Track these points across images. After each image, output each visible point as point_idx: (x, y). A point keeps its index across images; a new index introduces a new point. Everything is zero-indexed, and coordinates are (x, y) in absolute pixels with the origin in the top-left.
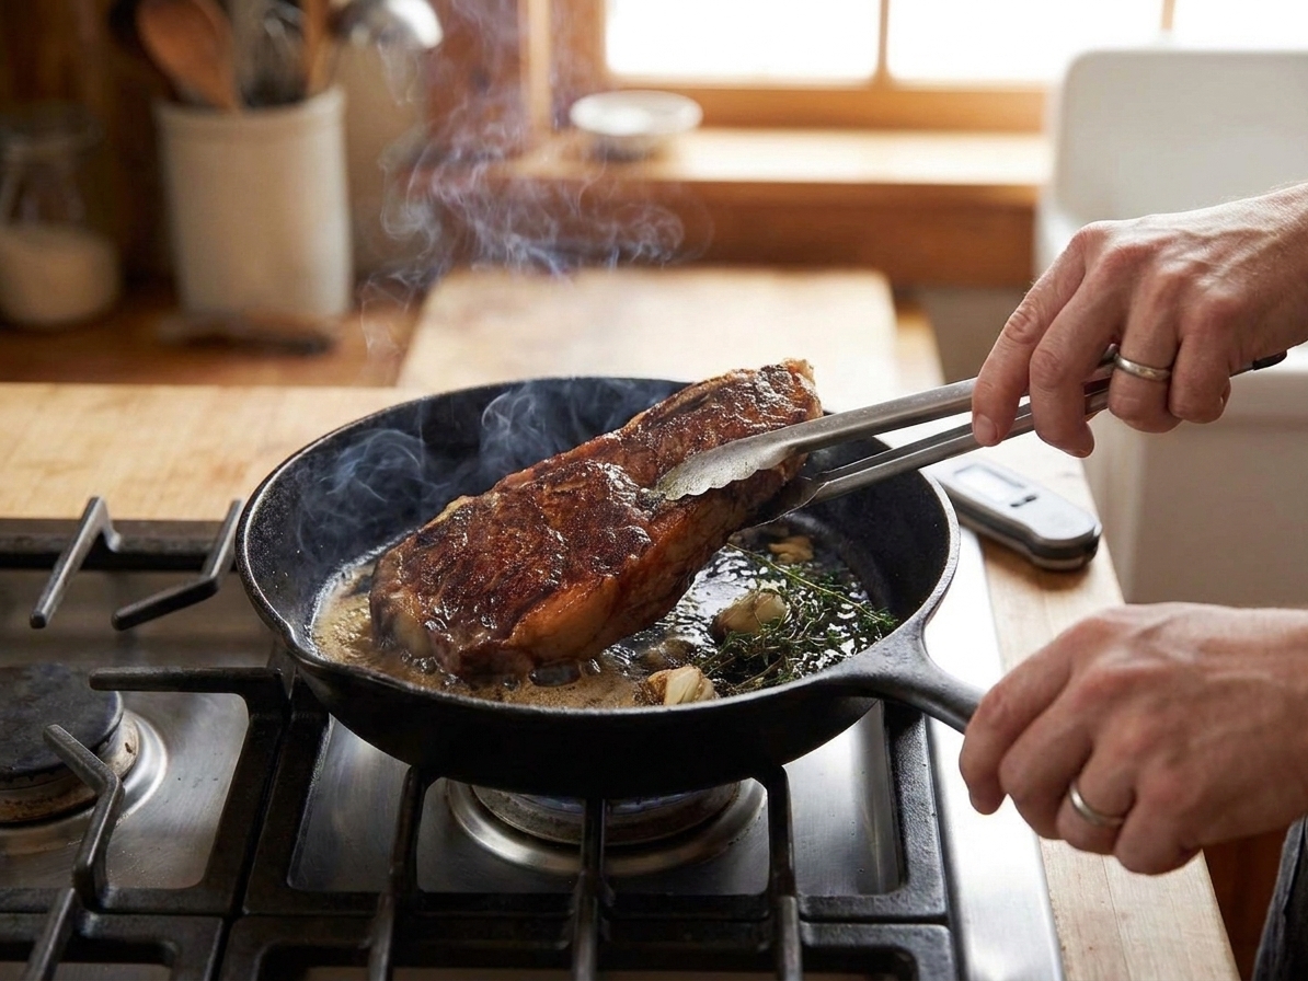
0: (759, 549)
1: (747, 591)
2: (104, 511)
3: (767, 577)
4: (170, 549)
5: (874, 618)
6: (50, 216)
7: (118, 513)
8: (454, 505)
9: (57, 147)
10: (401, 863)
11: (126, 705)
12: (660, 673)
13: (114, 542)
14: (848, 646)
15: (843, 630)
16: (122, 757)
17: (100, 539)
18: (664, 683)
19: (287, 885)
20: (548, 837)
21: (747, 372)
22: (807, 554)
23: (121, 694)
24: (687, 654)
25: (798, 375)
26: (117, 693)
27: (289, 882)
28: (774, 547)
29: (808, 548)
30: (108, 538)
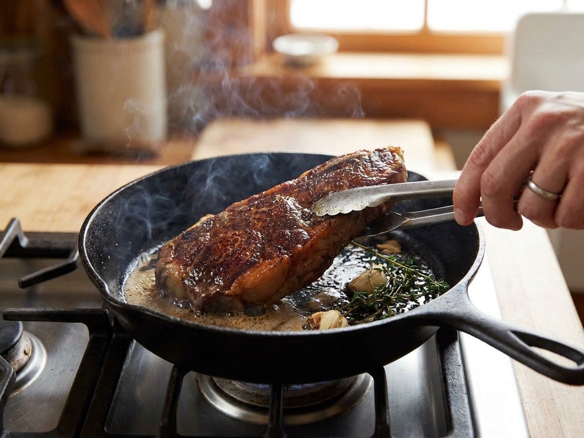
0: (371, 247)
1: (364, 270)
2: (19, 224)
3: (376, 262)
4: (54, 246)
5: (437, 284)
6: (19, 91)
7: (27, 227)
8: (204, 219)
9: (23, 57)
10: (166, 420)
11: (25, 329)
12: (318, 313)
13: (24, 242)
14: (421, 300)
15: (419, 291)
16: (21, 357)
17: (16, 240)
18: (319, 319)
19: (103, 430)
20: (251, 403)
21: (367, 151)
22: (397, 249)
23: (23, 323)
24: (331, 303)
25: (395, 154)
26: (20, 323)
27: (105, 429)
28: (379, 246)
29: (398, 246)
30: (20, 240)
